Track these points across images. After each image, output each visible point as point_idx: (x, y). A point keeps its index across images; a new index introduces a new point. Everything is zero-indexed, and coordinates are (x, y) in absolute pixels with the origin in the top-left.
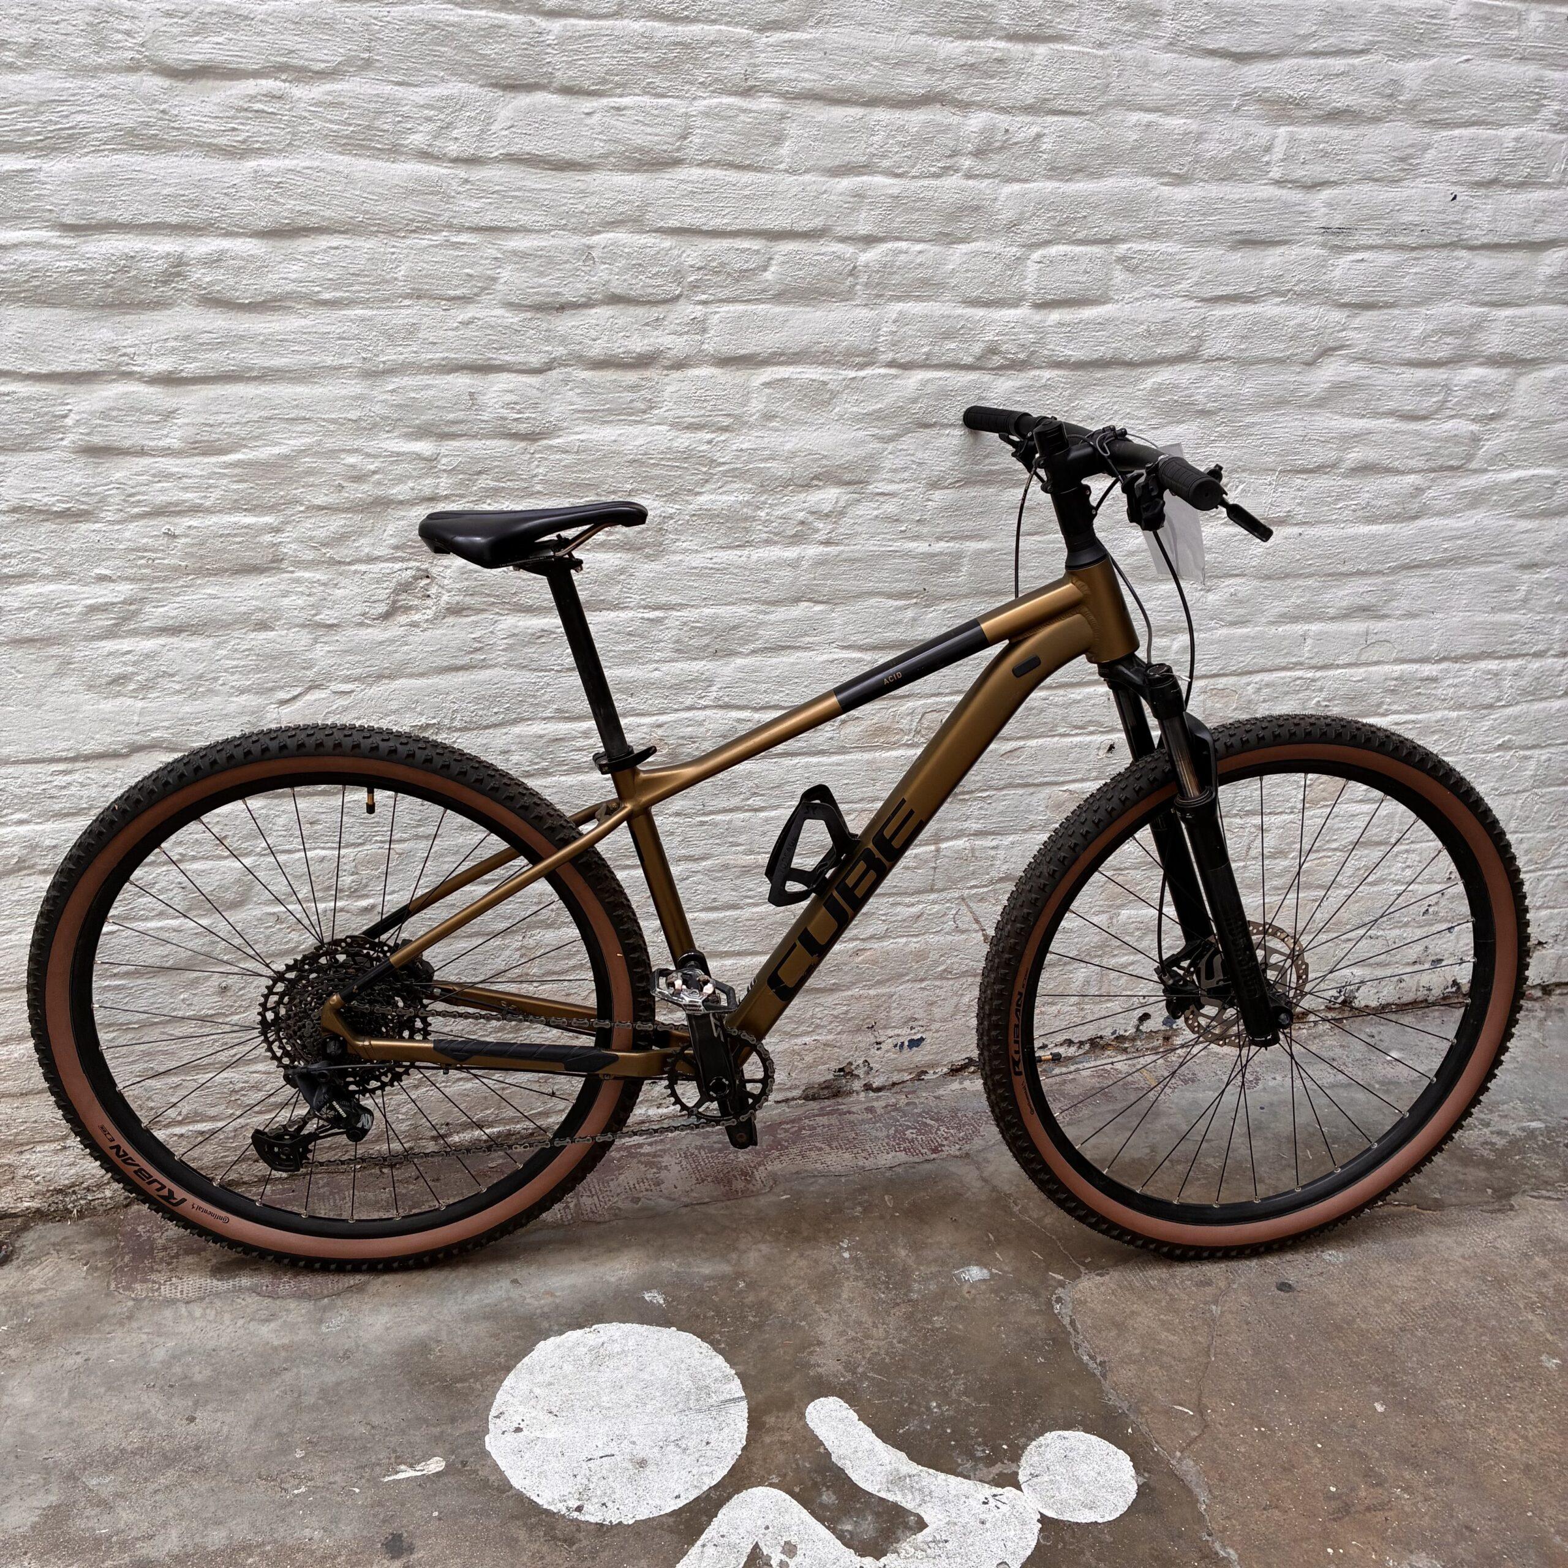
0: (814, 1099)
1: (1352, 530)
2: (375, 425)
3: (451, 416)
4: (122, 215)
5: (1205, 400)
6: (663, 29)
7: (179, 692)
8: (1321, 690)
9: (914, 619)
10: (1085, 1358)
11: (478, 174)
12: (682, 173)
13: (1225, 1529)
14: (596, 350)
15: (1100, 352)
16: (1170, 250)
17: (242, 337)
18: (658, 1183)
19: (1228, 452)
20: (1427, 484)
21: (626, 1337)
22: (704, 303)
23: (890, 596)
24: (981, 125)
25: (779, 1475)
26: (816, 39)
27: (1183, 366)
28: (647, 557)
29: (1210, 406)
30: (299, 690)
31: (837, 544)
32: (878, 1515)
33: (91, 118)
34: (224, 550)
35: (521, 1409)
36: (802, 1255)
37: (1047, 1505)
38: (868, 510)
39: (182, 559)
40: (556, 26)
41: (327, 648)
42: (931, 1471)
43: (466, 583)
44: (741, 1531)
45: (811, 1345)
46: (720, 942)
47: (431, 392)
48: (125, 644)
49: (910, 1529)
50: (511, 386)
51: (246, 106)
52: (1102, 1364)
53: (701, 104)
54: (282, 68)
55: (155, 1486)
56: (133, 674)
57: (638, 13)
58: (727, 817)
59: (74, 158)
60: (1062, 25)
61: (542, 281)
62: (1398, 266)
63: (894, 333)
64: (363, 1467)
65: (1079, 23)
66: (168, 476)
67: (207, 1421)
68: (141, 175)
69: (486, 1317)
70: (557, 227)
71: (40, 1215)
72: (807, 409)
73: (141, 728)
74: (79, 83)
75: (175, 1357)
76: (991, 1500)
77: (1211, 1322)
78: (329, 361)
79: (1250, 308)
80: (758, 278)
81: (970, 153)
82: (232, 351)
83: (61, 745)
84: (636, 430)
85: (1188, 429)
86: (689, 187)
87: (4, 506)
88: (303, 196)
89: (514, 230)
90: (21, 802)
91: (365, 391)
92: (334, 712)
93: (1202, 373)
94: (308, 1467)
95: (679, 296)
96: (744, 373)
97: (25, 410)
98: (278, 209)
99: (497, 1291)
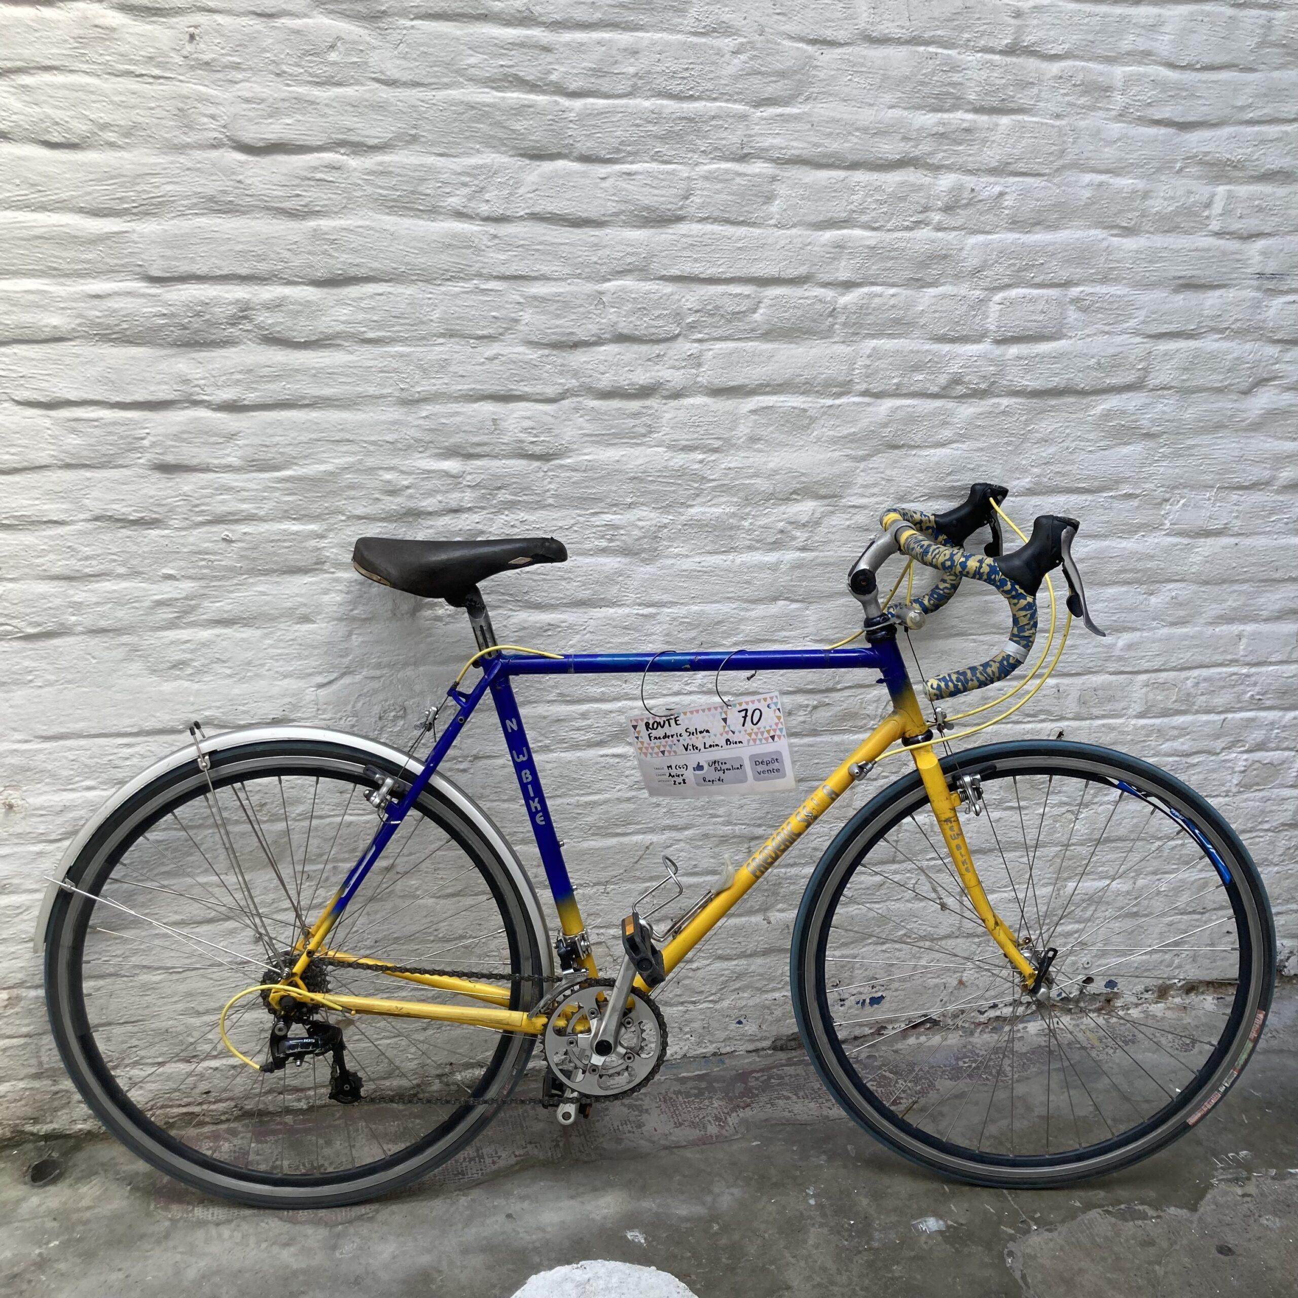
0: (782, 1049)
1: (1283, 541)
2: (409, 447)
3: (476, 439)
4: (200, 268)
5: (1150, 425)
6: (670, 105)
7: (230, 676)
8: (1255, 684)
11: (505, 230)
12: (682, 228)
14: (605, 382)
15: (1055, 382)
16: (1119, 293)
17: (297, 371)
18: (639, 1126)
19: (1171, 471)
21: (610, 1274)
22: (700, 341)
24: (950, 185)
26: (805, 113)
27: (1130, 394)
28: (643, 560)
29: (1155, 429)
30: (335, 675)
31: (812, 550)
33: (178, 187)
34: (274, 554)
36: (771, 1201)
38: (839, 520)
39: (238, 561)
40: (578, 104)
41: (360, 640)
45: (780, 1289)
47: (458, 419)
48: (185, 634)
50: (528, 414)
51: (309, 176)
53: (702, 170)
54: (342, 144)
56: (192, 660)
57: (649, 93)
59: (162, 221)
60: (1023, 99)
61: (558, 322)
63: (867, 366)
65: (1038, 98)
66: (229, 489)
70: (572, 276)
71: (91, 1137)
72: (789, 433)
73: (196, 707)
74: (170, 158)
75: (204, 1277)
78: (371, 390)
79: (1192, 344)
80: (748, 319)
81: (940, 209)
82: (288, 383)
83: (127, 721)
84: (637, 451)
85: (1134, 450)
86: (690, 241)
87: (87, 515)
88: (354, 251)
89: (535, 278)
90: (89, 771)
91: (402, 417)
92: (365, 695)
93: (1148, 401)
95: (678, 335)
96: (733, 402)
97: (111, 433)
98: (332, 262)
99: (493, 1225)
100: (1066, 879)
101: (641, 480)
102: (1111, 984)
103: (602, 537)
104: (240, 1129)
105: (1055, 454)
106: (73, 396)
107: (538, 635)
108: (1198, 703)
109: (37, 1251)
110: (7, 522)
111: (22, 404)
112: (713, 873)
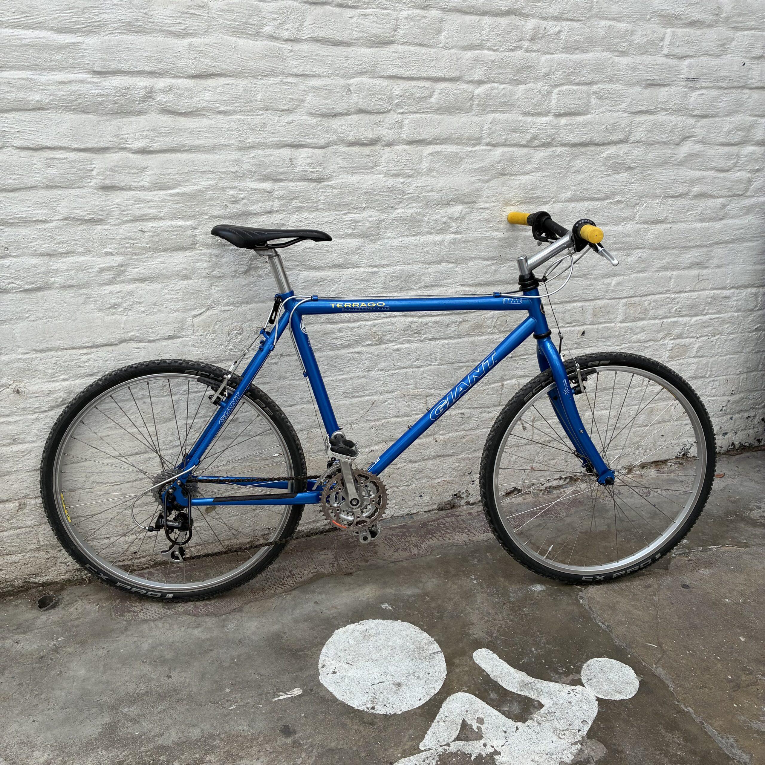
0: (442, 509)
1: (693, 226)
2: (244, 175)
3: (281, 170)
4: (124, 67)
5: (631, 162)
7: (144, 312)
8: (678, 303)
9: (495, 271)
10: (600, 624)
11: (297, 47)
12: (393, 48)
13: (684, 699)
14: (351, 137)
15: (585, 138)
16: (617, 88)
17: (180, 130)
18: (376, 553)
19: (640, 188)
20: (728, 203)
21: (377, 626)
22: (402, 113)
23: (484, 259)
24: (533, 26)
25: (467, 687)
27: (621, 145)
28: (371, 241)
29: (633, 165)
30: (203, 310)
31: (461, 233)
32: (519, 702)
33: (109, 16)
34: (168, 239)
35: (333, 662)
36: (453, 583)
37: (598, 692)
38: (474, 216)
39: (147, 244)
41: (217, 289)
42: (540, 680)
44: (455, 714)
45: (468, 625)
47: (272, 158)
48: (118, 287)
49: (536, 708)
50: (309, 155)
51: (186, 11)
52: (609, 626)
53: (404, 14)
55: (158, 710)
56: (122, 303)
58: (405, 371)
59: (100, 37)
61: (326, 102)
62: (718, 97)
63: (489, 129)
64: (262, 695)
66: (142, 201)
67: (177, 677)
68: (134, 46)
69: (306, 621)
70: (334, 75)
71: (69, 582)
72: (449, 166)
73: (124, 330)
75: (153, 647)
76: (571, 692)
77: (655, 604)
78: (223, 142)
79: (653, 117)
80: (427, 101)
81: (528, 40)
82: (176, 137)
83: (85, 340)
84: (368, 177)
85: (622, 176)
86: (397, 55)
87: (60, 217)
88: (213, 58)
89: (314, 76)
90: (64, 370)
91: (240, 157)
92: (220, 321)
93: (630, 149)
94: (234, 696)
95: (390, 110)
96: (419, 148)
97: (73, 167)
98: (200, 64)
99: (308, 608)
100: (584, 411)
101: (371, 194)
103: (349, 227)
104: (155, 572)
105: (583, 179)
106: (48, 144)
107: (314, 285)
108: (650, 314)
109: (52, 643)
110: (11, 221)
111: (19, 148)
112: (408, 415)
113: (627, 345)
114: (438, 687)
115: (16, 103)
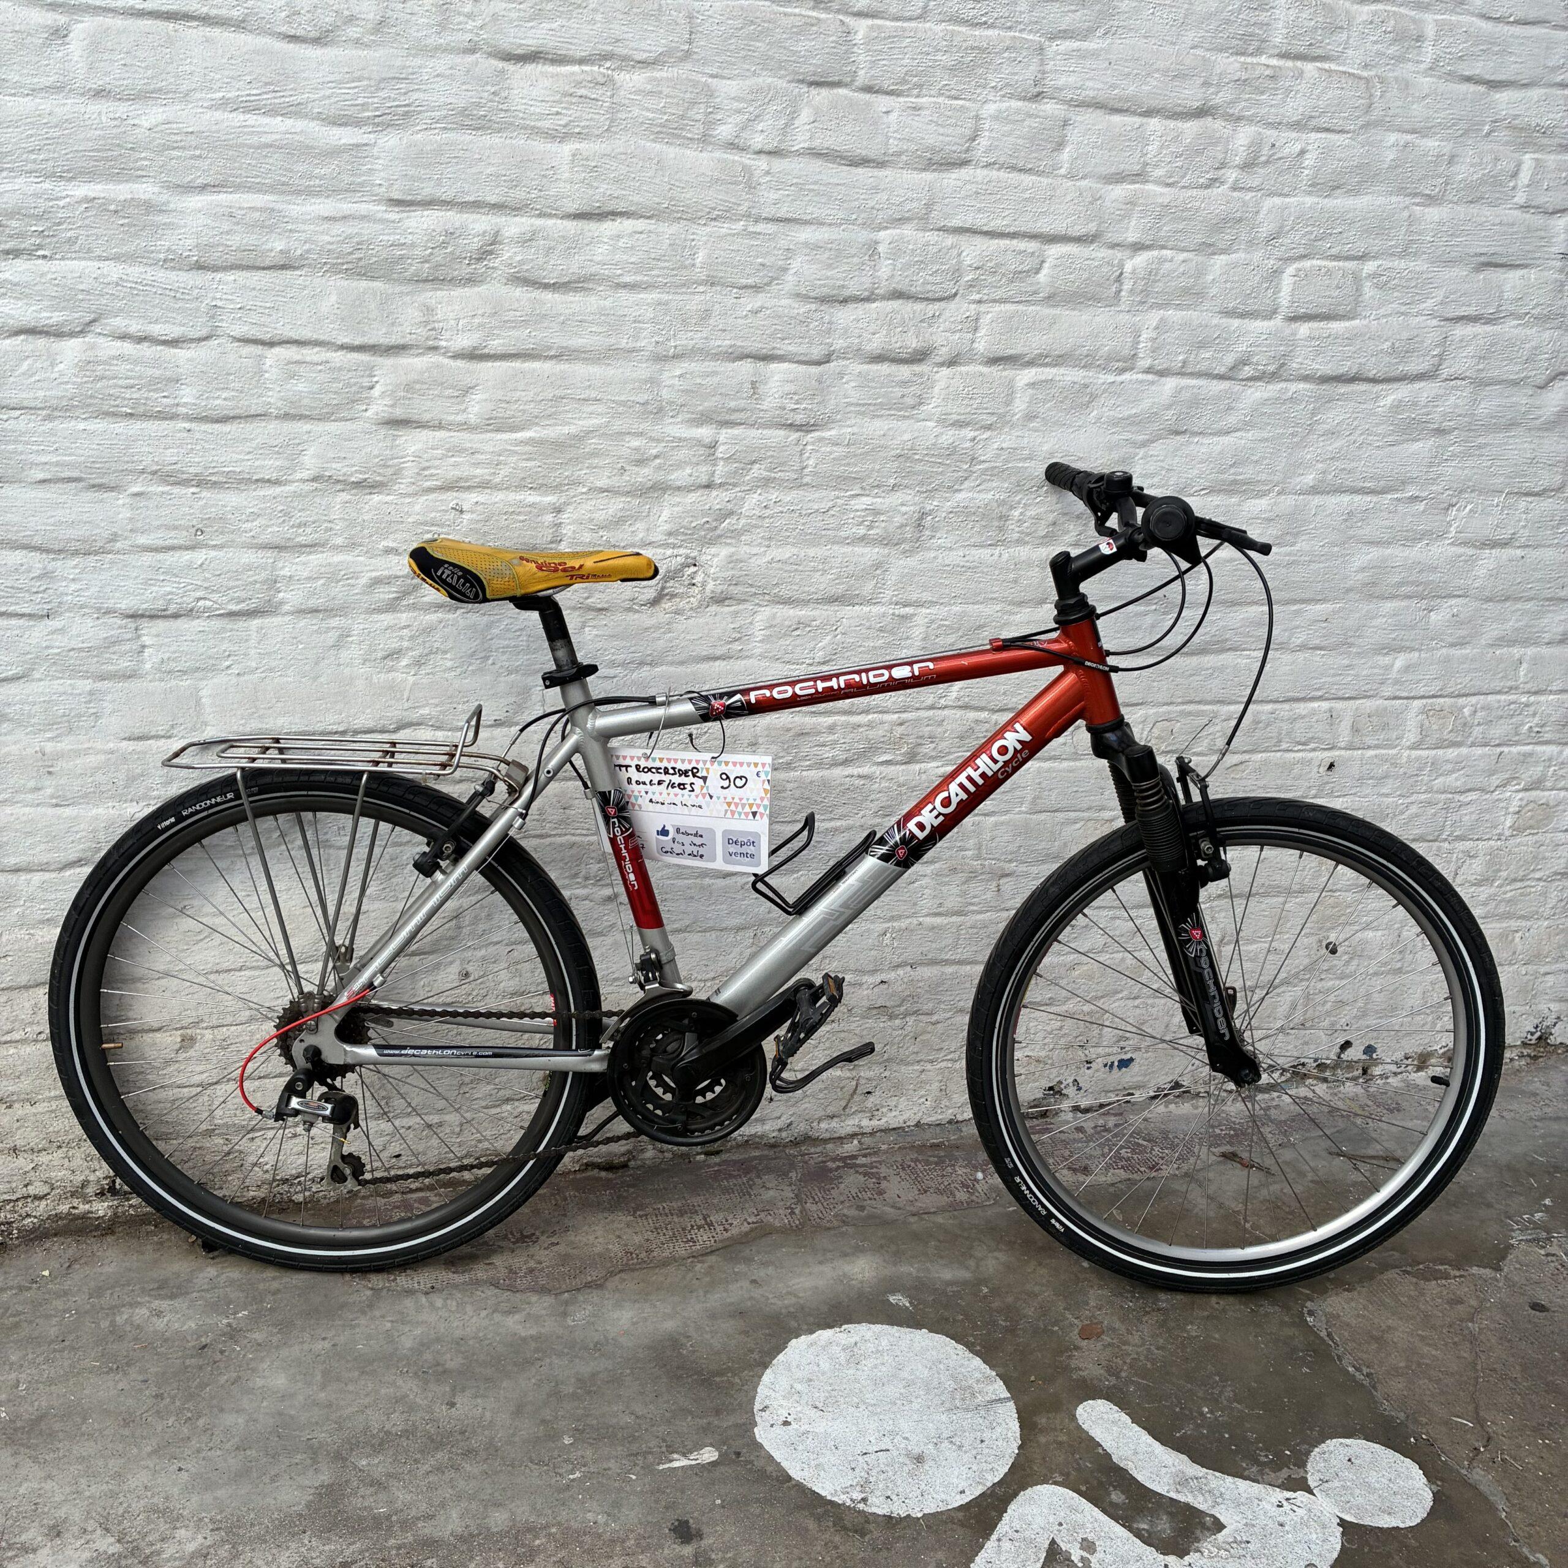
2: (660, 410)
3: (733, 404)
4: (446, 192)
5: (1442, 419)
6: (962, 32)
7: (451, 669)
8: (1534, 715)
9: (1152, 626)
10: (1350, 1369)
11: (778, 164)
12: (964, 173)
13: (1531, 1536)
14: (875, 345)
15: (1345, 367)
16: (1418, 268)
17: (544, 316)
18: (881, 1193)
22: (980, 302)
24: (1249, 139)
25: (1061, 1474)
26: (1102, 49)
27: (1422, 384)
28: (903, 552)
29: (1446, 424)
32: (1170, 1514)
33: (425, 96)
34: (506, 528)
35: (784, 1403)
36: (1040, 1264)
39: (466, 536)
40: (862, 26)
41: (595, 632)
42: (1218, 1474)
43: (731, 573)
45: (1068, 1349)
46: (941, 950)
47: (716, 379)
48: (404, 617)
49: (1208, 1529)
50: (791, 376)
51: (571, 91)
52: (1368, 1375)
53: (991, 108)
54: (606, 57)
55: (427, 1467)
56: (408, 649)
57: (940, 17)
59: (407, 135)
60: (1332, 45)
61: (829, 273)
63: (1153, 339)
64: (636, 1455)
65: (1346, 44)
66: (461, 451)
67: (467, 1407)
68: (468, 154)
69: (732, 1316)
70: (847, 221)
72: (1066, 411)
73: (410, 704)
74: (418, 61)
75: (423, 1345)
76: (1285, 1503)
77: (1473, 1339)
78: (623, 343)
79: (1488, 328)
80: (1029, 280)
81: (1237, 166)
82: (535, 330)
84: (904, 425)
85: (1423, 447)
86: (974, 188)
87: (306, 475)
88: (617, 181)
89: (807, 223)
91: (656, 375)
93: (1442, 391)
94: (579, 1453)
95: (956, 294)
96: (1009, 373)
97: (335, 380)
98: (591, 192)
99: (737, 1292)
100: (1328, 930)
101: (907, 458)
102: (1369, 1050)
103: (862, 523)
105: (1341, 449)
106: (295, 335)
107: (785, 635)
108: (1475, 734)
109: (225, 1321)
110: (214, 478)
111: (239, 340)
112: (959, 913)
113: (1423, 797)
114: (1003, 1470)
115: (239, 255)
